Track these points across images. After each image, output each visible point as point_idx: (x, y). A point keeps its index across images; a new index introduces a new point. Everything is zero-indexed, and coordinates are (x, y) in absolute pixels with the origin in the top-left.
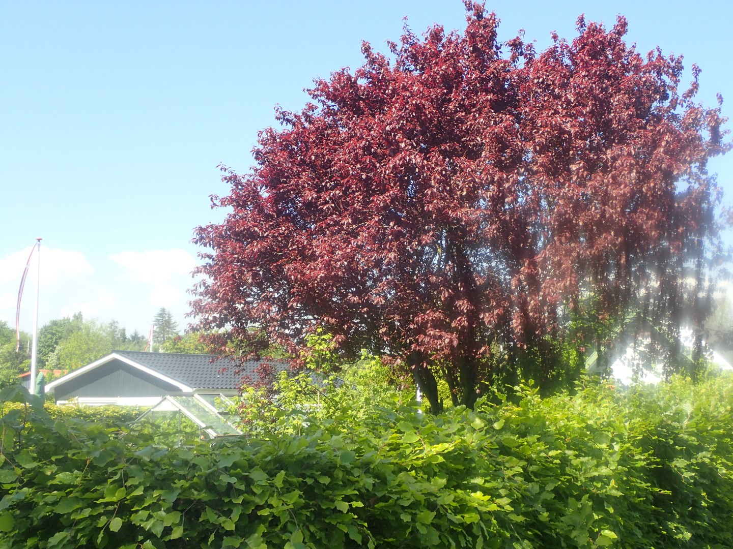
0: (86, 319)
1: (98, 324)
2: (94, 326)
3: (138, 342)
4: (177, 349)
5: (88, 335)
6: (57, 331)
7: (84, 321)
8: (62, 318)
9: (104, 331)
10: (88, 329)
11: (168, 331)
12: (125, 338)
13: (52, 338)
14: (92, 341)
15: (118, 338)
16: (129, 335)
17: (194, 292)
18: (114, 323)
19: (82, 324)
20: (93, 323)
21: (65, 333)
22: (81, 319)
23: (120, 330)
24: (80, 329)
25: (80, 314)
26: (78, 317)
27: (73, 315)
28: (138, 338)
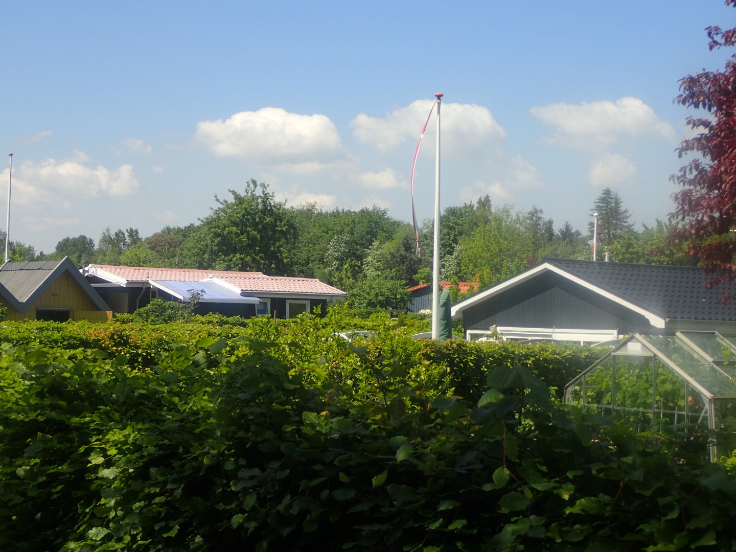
0: (496, 206)
1: (513, 214)
2: (508, 216)
3: (571, 241)
4: (632, 253)
5: (499, 229)
6: (456, 224)
7: (493, 210)
8: (462, 205)
9: (521, 224)
10: (499, 220)
11: (616, 225)
12: (553, 235)
13: (449, 234)
14: (505, 239)
15: (542, 235)
16: (557, 229)
17: (682, 179)
18: (536, 211)
19: (491, 213)
20: (506, 211)
21: (466, 226)
22: (489, 206)
23: (545, 223)
24: (487, 221)
25: (487, 199)
26: (485, 203)
27: (477, 200)
28: (571, 235)
